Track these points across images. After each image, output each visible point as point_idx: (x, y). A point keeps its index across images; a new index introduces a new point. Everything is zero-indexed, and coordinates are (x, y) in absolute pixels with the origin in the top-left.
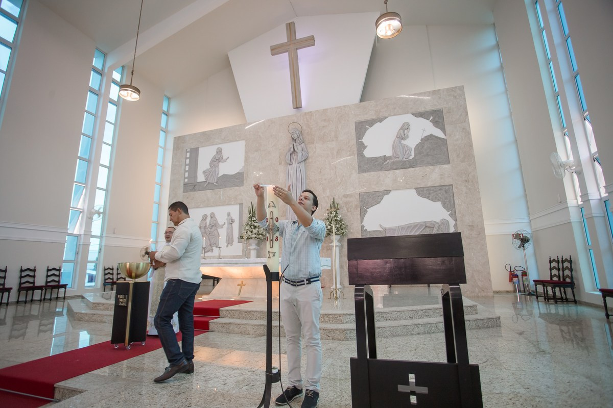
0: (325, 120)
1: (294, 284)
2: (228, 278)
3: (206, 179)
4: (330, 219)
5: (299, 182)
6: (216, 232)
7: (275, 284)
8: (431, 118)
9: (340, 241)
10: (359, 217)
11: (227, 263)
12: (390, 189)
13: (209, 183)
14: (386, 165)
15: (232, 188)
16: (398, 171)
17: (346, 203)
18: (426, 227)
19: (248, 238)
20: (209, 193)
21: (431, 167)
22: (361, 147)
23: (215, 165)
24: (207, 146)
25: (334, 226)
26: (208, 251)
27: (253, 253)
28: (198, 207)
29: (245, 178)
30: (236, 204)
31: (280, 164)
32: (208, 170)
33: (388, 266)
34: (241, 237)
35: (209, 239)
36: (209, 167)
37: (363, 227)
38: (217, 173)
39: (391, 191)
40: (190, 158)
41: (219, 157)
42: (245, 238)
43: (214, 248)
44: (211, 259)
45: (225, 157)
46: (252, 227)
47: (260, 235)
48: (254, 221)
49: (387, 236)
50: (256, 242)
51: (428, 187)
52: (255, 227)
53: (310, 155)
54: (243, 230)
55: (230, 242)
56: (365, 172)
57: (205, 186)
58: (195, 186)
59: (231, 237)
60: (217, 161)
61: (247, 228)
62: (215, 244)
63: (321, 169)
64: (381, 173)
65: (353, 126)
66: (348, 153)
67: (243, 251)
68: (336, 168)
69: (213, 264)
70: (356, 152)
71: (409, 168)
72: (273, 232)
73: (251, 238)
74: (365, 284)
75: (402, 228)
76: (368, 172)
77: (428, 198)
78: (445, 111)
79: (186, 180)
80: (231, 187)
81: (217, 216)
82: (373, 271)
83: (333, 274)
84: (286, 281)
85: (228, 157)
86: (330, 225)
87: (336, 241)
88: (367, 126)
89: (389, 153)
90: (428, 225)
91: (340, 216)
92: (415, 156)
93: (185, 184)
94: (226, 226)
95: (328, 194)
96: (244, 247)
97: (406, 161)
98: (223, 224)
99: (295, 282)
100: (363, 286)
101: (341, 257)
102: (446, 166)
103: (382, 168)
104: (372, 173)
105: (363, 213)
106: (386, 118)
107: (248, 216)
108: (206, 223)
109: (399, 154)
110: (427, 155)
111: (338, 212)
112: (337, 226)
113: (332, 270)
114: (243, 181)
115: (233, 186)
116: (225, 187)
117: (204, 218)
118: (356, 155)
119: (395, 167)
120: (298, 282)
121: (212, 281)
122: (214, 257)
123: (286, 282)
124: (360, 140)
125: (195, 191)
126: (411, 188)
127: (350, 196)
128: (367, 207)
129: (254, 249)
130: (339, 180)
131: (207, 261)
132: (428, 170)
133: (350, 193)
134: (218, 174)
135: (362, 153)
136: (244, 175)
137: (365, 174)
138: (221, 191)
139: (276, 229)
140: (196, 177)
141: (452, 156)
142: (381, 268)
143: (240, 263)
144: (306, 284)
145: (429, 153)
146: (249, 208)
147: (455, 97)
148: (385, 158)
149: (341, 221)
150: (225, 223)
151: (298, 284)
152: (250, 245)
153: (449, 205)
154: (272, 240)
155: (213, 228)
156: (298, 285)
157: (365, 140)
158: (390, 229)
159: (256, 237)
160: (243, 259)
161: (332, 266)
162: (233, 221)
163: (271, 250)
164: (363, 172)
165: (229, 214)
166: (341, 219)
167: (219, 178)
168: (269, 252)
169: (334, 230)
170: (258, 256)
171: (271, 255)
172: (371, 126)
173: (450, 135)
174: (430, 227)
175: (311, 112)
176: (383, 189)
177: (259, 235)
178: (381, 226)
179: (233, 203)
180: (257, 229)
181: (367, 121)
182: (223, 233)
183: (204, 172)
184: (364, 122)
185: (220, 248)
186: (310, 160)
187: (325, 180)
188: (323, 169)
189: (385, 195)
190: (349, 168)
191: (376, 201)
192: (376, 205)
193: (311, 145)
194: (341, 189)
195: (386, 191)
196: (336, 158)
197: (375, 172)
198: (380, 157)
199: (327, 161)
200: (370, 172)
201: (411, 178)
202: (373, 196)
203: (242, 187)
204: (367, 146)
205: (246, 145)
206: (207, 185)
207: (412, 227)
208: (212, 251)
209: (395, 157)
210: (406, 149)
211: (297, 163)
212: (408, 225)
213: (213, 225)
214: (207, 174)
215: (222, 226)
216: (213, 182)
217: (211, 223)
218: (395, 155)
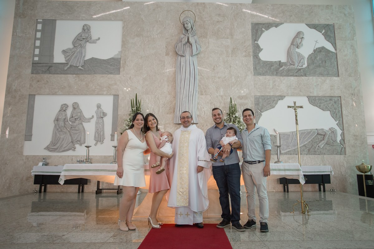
0: (219, 15)
3: (68, 60)
6: (80, 126)
8: (323, 31)
12: (285, 95)
13: (71, 66)
14: (282, 70)
15: (103, 75)
16: (292, 78)
18: (318, 134)
20: (71, 78)
21: (323, 78)
22: (257, 49)
23: (80, 45)
24: (69, 20)
26: (69, 149)
28: (55, 94)
29: (121, 65)
30: (110, 95)
31: (167, 54)
32: (70, 49)
35: (71, 135)
36: (71, 46)
38: (83, 55)
40: (42, 31)
41: (87, 35)
43: (78, 146)
45: (94, 37)
51: (319, 97)
57: (66, 68)
58: (50, 67)
59: (102, 134)
60: (84, 41)
62: (79, 141)
63: (214, 67)
64: (277, 78)
65: (249, 27)
66: (244, 54)
68: (230, 67)
70: (251, 54)
71: (303, 76)
75: (296, 133)
77: (319, 107)
78: (336, 27)
79: (36, 59)
80: (103, 73)
81: (82, 107)
85: (99, 38)
88: (263, 29)
89: (283, 59)
90: (320, 132)
92: (308, 66)
93: (34, 64)
94: (94, 121)
95: (222, 93)
97: (300, 69)
98: (91, 117)
102: (335, 78)
103: (277, 73)
104: (268, 77)
106: (282, 24)
108: (66, 115)
110: (319, 66)
114: (119, 69)
115: (105, 74)
116: (95, 73)
117: (64, 108)
118: (252, 57)
119: (291, 74)
124: (256, 42)
125: (50, 73)
126: (304, 96)
127: (245, 97)
128: (262, 110)
130: (233, 80)
132: (320, 80)
133: (244, 94)
134: (84, 56)
135: (258, 56)
136: (121, 62)
137: (261, 78)
138: (88, 77)
140: (51, 56)
141: (341, 70)
145: (321, 65)
147: (345, 15)
148: (280, 64)
150: (93, 116)
153: (338, 115)
155: (77, 122)
157: (260, 42)
158: (284, 134)
162: (105, 114)
165: (99, 106)
167: (85, 62)
172: (267, 30)
173: (340, 50)
174: (321, 135)
175: (204, 3)
176: (278, 94)
178: (275, 130)
179: (105, 93)
181: (264, 24)
182: (90, 129)
183: (64, 52)
184: (261, 24)
186: (202, 55)
187: (219, 78)
188: (217, 66)
189: (280, 100)
190: (244, 68)
191: (271, 105)
192: (271, 109)
193: (204, 39)
194: (236, 89)
195: (281, 96)
196: (231, 57)
197: (271, 77)
198: (276, 62)
199: (221, 58)
200: (265, 75)
201: (305, 86)
202: (268, 100)
203: (117, 76)
204: (262, 49)
205: (123, 27)
206: (68, 68)
207: (305, 134)
208: (74, 149)
209: (291, 64)
210: (301, 58)
211: (190, 56)
212: (302, 132)
213: (76, 117)
214: (68, 54)
215: (89, 120)
216: (78, 66)
217: (74, 116)
218: (290, 62)
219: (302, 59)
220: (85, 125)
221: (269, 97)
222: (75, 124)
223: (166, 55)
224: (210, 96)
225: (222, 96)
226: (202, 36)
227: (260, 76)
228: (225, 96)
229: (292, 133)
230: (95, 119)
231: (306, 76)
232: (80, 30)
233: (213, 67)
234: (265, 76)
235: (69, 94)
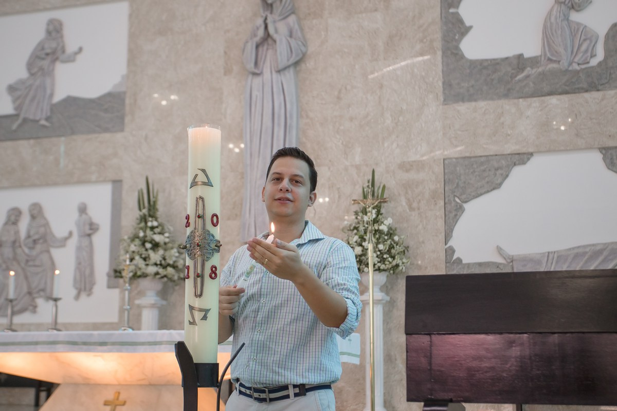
1: (263, 396)
2: (76, 385)
3: (18, 108)
4: (362, 228)
5: (279, 125)
6: (45, 257)
7: (206, 397)
9: (386, 288)
10: (440, 223)
11: (74, 343)
12: (531, 150)
13: (25, 120)
14: (520, 81)
15: (92, 136)
16: (553, 100)
17: (407, 186)
19: (136, 276)
20: (25, 147)
22: (455, 28)
23: (41, 69)
24: (18, 13)
25: (370, 246)
26: (23, 311)
27: (149, 317)
29: (127, 108)
30: (105, 181)
31: (228, 71)
32: (22, 82)
33: (515, 351)
34: (116, 271)
35: (26, 278)
36: (23, 74)
37: (450, 251)
38: (48, 92)
39: (531, 154)
41: (54, 45)
42: (127, 274)
43: (40, 302)
44: (29, 330)
45: (71, 48)
46: (148, 245)
47: (170, 270)
48: (152, 228)
49: (515, 270)
50: (158, 285)
52: (156, 246)
53: (312, 49)
54: (122, 252)
55: (84, 285)
56: (463, 100)
57: (14, 127)
59: (87, 272)
60: (49, 58)
61: (133, 248)
62: (43, 290)
63: (340, 92)
64: (508, 106)
66: (418, 47)
67: (122, 311)
68: (381, 87)
69: (37, 343)
70: (438, 44)
71: (587, 91)
72: (202, 255)
73: (145, 276)
74: (451, 401)
75: (558, 257)
76: (470, 100)
80: (89, 132)
82: (475, 364)
83: (364, 378)
84: (243, 390)
85: (80, 50)
86: (361, 245)
87: (377, 289)
89: (531, 48)
91: (389, 221)
92: (606, 58)
94: (73, 243)
95: (358, 159)
96: (123, 299)
97: (577, 72)
98: (66, 234)
99: (264, 392)
100: (446, 405)
101: (387, 332)
103: (509, 90)
104: (482, 104)
105: (452, 215)
107: (137, 214)
108: (17, 233)
109: (561, 50)
111: (383, 211)
112: (381, 247)
113: (362, 367)
114: (122, 118)
115: (94, 132)
116: (73, 133)
117: (13, 218)
118: (439, 53)
119: (547, 89)
120: (271, 391)
121: (31, 393)
122: (39, 327)
123: (241, 393)
124: (451, 10)
126: (589, 148)
127: (419, 166)
128: (464, 197)
129: (153, 306)
130: (388, 121)
131: (20, 335)
133: (417, 157)
134: (52, 95)
135: (457, 48)
136: (127, 101)
137: (463, 107)
138: (61, 145)
139: (213, 246)
142: (495, 358)
143: (114, 344)
144: (292, 395)
146: (140, 193)
148: (520, 62)
149: (391, 233)
150: (71, 234)
151: (273, 396)
152: (141, 294)
154: (200, 276)
155: (39, 247)
156: (272, 400)
158: (525, 259)
159: (157, 274)
160: (120, 332)
161: (362, 356)
162: (93, 228)
163: (197, 303)
164: (456, 101)
165: (83, 210)
166: (390, 228)
167: (54, 108)
168: (192, 308)
169: (371, 257)
170: (163, 324)
171: (198, 315)
176: (510, 148)
177: (165, 267)
178: (499, 250)
179: (94, 177)
180: (161, 252)
183: (11, 88)
185: (56, 300)
186: (310, 64)
187: (351, 119)
188: (346, 88)
189: (515, 165)
190: (417, 88)
191: (488, 182)
192: (488, 192)
193: (314, 21)
194: (395, 145)
195: (519, 154)
196: (385, 59)
197: (490, 102)
198: (507, 58)
199: (357, 67)
200: (476, 100)
201: (591, 119)
202: (482, 168)
203: (119, 136)
204: (471, 27)
205: (130, 16)
206: (20, 126)
207: (586, 258)
208: (34, 308)
209: (550, 60)
210: (583, 37)
211: (274, 72)
212: (576, 251)
213: (36, 237)
214: (18, 93)
215: (63, 242)
216: (37, 118)
217: (32, 233)
218: (548, 55)
219: (585, 40)
220: (56, 253)
221: (483, 159)
222: (34, 253)
223: (225, 74)
224: (329, 169)
225: (358, 167)
226: (309, 14)
227: (461, 103)
228: (367, 165)
229: (548, 256)
230: (75, 238)
231: (598, 90)
232: (40, 34)
233: (336, 93)
234: (473, 104)
235: (22, 184)
